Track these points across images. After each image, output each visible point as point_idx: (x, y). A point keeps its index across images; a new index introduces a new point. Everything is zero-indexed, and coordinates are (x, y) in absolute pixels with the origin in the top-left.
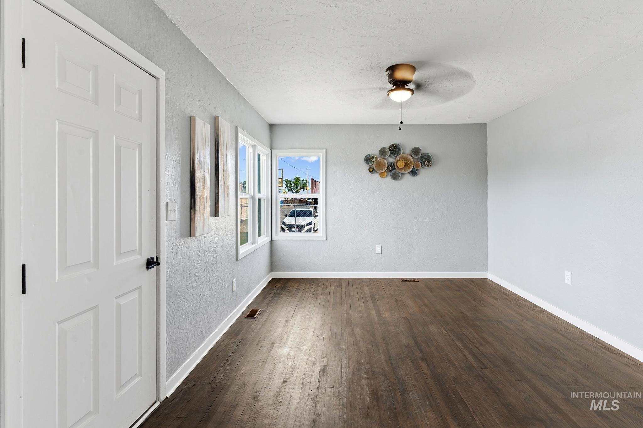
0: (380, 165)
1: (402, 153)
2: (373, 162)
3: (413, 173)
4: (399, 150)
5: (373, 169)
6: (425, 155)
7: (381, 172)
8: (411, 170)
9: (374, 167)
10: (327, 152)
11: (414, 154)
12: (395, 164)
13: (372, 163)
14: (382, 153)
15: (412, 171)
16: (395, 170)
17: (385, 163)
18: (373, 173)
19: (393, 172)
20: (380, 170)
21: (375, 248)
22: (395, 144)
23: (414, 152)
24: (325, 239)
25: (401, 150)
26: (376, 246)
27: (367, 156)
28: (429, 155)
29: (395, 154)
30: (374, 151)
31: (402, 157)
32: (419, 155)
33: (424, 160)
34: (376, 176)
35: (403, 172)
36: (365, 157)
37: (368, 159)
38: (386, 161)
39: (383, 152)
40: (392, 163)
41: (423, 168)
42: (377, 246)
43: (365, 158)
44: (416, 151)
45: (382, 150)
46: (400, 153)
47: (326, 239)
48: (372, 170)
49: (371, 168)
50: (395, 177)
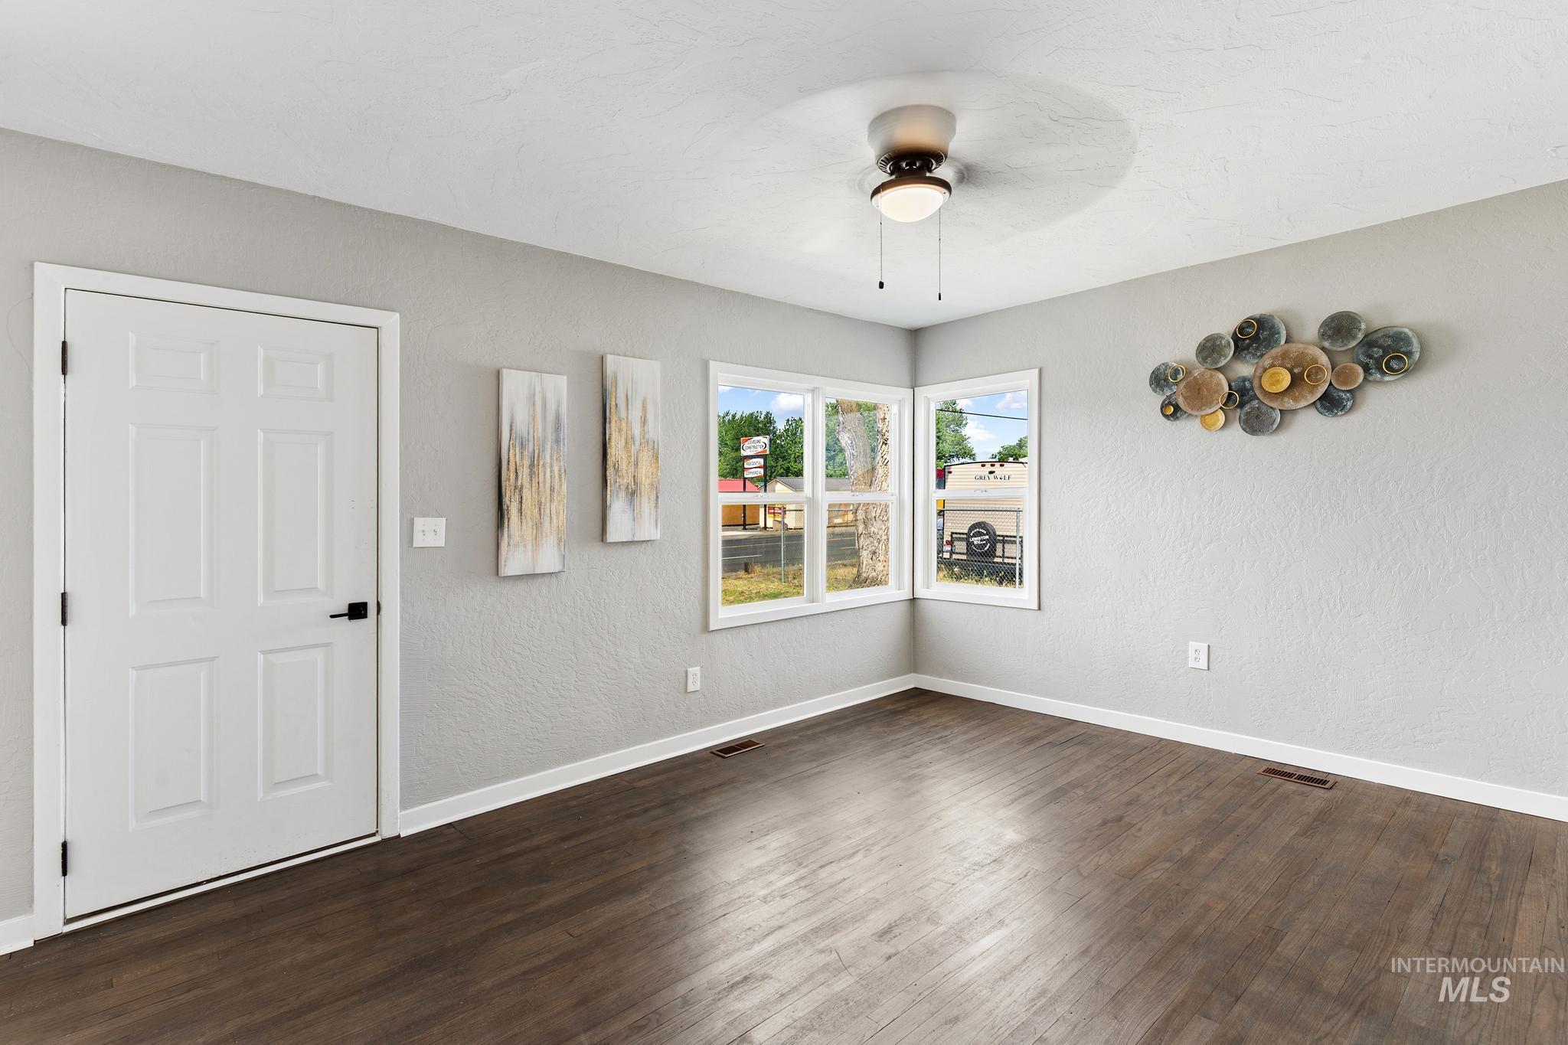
0: (1199, 394)
1: (1283, 342)
2: (1176, 384)
3: (1330, 403)
4: (1274, 331)
5: (1177, 408)
6: (1386, 336)
7: (1204, 413)
8: (1319, 395)
9: (1181, 402)
10: (1044, 375)
11: (1330, 337)
12: (1256, 384)
13: (1175, 388)
14: (1205, 353)
15: (1325, 397)
16: (1257, 401)
17: (1219, 384)
18: (1177, 418)
19: (1247, 408)
20: (1200, 409)
21: (1186, 651)
22: (1258, 316)
23: (1330, 333)
24: (1036, 607)
25: (1279, 333)
26: (1190, 643)
27: (1158, 369)
28: (1401, 333)
29: (1257, 349)
30: (1182, 351)
31: (1284, 355)
32: (1354, 338)
33: (1377, 352)
34: (1189, 429)
35: (1289, 403)
36: (1153, 373)
37: (1159, 380)
38: (1221, 376)
39: (1209, 349)
40: (1244, 379)
41: (1376, 382)
42: (1193, 645)
43: (1151, 377)
44: (1339, 327)
45: (1209, 344)
46: (1277, 341)
47: (1039, 609)
48: (1173, 411)
49: (1170, 404)
50: (1255, 424)
